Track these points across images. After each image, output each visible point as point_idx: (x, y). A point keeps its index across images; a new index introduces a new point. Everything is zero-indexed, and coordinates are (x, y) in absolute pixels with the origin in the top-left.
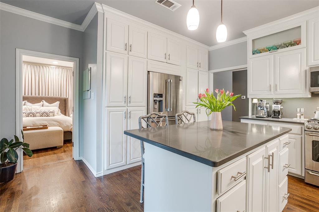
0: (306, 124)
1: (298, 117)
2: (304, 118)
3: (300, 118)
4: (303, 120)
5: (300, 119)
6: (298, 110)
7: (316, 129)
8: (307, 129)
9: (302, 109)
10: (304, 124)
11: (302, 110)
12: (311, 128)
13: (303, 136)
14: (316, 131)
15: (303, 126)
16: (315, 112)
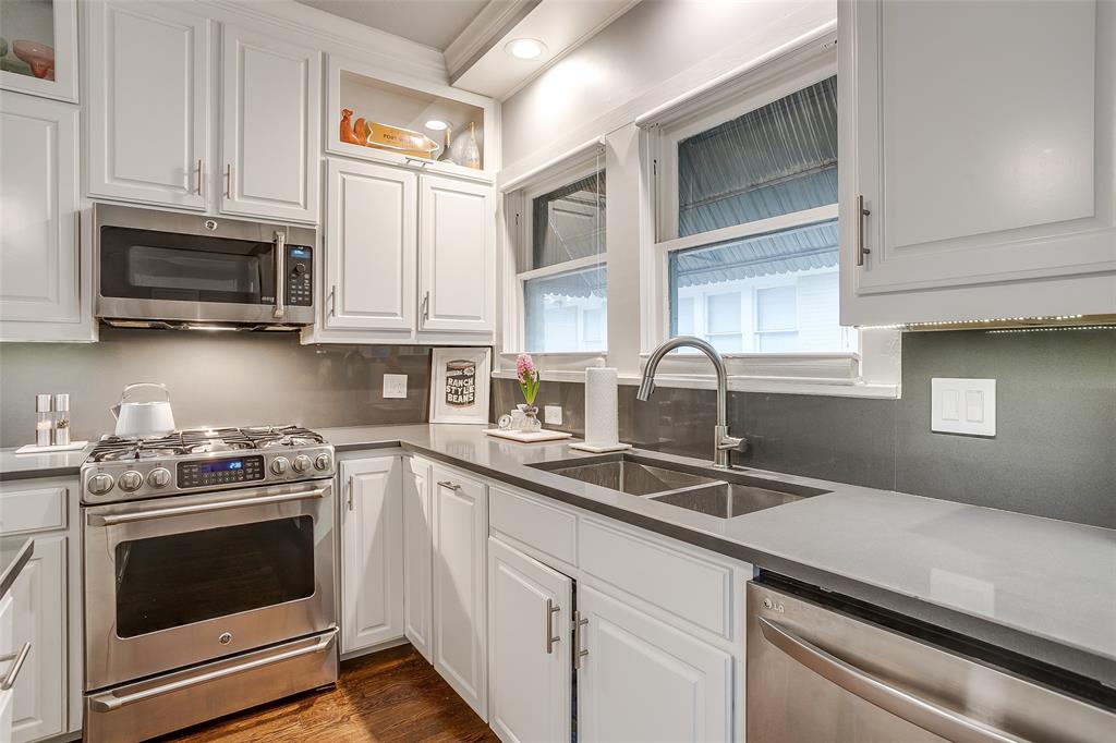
0: (89, 468)
1: (44, 438)
2: (73, 439)
3: (53, 439)
4: (69, 450)
5: (54, 448)
6: (44, 402)
7: (130, 489)
8: (91, 499)
9: (60, 397)
10: (79, 473)
11: (64, 402)
12: (112, 486)
13: (74, 533)
14: (130, 495)
15: (73, 486)
16: (118, 410)
